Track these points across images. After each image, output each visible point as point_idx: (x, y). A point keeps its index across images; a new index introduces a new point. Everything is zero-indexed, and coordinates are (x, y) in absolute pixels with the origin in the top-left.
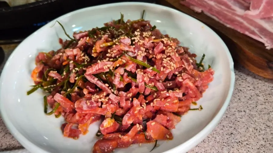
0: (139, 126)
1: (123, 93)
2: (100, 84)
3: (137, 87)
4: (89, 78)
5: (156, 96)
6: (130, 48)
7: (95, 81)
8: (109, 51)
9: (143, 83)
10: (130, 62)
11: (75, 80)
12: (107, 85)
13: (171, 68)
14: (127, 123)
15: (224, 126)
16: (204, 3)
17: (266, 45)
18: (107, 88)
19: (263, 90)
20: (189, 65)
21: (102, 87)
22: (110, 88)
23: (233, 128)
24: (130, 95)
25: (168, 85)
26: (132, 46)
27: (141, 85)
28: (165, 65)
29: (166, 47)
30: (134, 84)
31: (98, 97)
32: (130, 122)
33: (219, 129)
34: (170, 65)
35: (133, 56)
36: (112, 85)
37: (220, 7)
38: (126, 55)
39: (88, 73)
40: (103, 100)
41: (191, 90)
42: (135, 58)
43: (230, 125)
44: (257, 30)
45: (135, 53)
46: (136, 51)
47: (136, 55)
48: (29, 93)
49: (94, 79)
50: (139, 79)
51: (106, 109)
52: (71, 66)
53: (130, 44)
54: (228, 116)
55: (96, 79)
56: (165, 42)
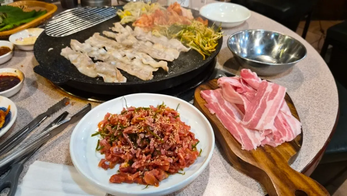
0: (141, 173)
1: (139, 149)
2: (129, 140)
3: (149, 148)
4: (124, 135)
5: (158, 158)
6: (151, 124)
7: (127, 137)
8: (140, 123)
9: (153, 147)
10: (149, 133)
11: (117, 135)
12: (132, 142)
13: (173, 142)
14: (134, 167)
15: (196, 190)
16: (218, 108)
17: (243, 146)
18: (132, 145)
19: (233, 175)
20: (185, 145)
21: (129, 142)
22: (133, 145)
23: (201, 193)
24: (143, 151)
25: (169, 153)
26: (152, 124)
27: (152, 148)
28: (170, 140)
29: (174, 129)
30: (148, 146)
31: (125, 148)
32: (137, 167)
33: (192, 190)
34: (173, 140)
35: (151, 130)
36: (135, 143)
37: (227, 114)
38: (148, 128)
39: (124, 131)
40: (127, 150)
41: (181, 160)
42: (153, 131)
43: (200, 190)
44: (242, 136)
45: (153, 128)
46: (154, 127)
47: (153, 129)
48: (93, 135)
49: (127, 136)
50: (151, 144)
51: (126, 156)
52: (118, 126)
53: (153, 122)
54: (202, 184)
55: (128, 137)
56: (174, 126)
